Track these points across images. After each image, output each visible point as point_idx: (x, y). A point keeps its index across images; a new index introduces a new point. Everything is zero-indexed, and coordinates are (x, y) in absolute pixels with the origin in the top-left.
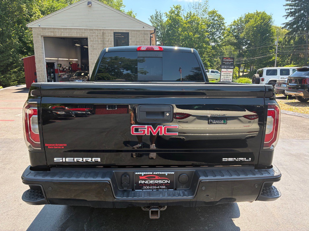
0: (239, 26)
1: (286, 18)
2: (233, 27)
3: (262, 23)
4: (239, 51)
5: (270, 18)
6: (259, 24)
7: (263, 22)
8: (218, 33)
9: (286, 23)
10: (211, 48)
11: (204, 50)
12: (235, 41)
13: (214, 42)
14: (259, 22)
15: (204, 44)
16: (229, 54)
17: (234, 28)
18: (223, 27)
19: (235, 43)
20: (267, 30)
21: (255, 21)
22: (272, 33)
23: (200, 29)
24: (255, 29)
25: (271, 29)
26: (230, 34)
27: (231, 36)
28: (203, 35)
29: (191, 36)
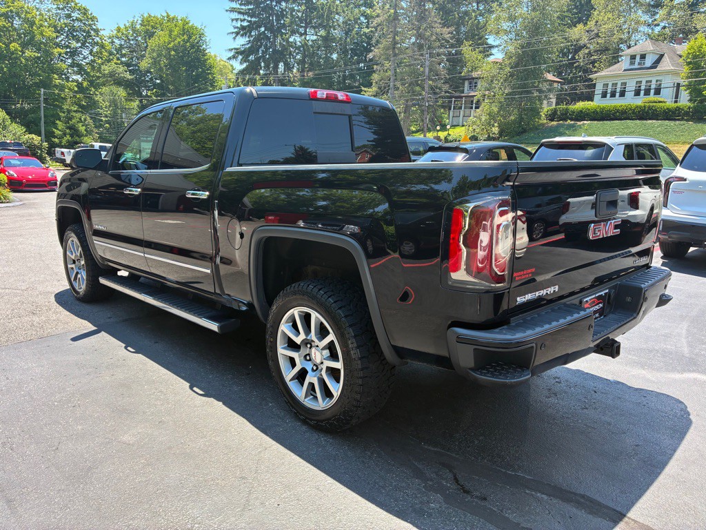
0: (132, 42)
1: (234, 38)
2: (117, 42)
3: (187, 43)
4: (141, 101)
5: (201, 35)
6: (179, 42)
7: (188, 41)
8: (86, 52)
9: (235, 49)
10: (76, 89)
11: (56, 92)
12: (128, 76)
13: (79, 73)
14: (179, 40)
15: (55, 75)
16: (110, 106)
17: (121, 45)
18: (97, 39)
19: (128, 80)
20: (198, 59)
21: (170, 36)
22: (210, 67)
23: (38, 37)
24: (173, 53)
25: (206, 57)
26: (111, 57)
27: (115, 63)
28: (48, 54)
29: (17, 54)
